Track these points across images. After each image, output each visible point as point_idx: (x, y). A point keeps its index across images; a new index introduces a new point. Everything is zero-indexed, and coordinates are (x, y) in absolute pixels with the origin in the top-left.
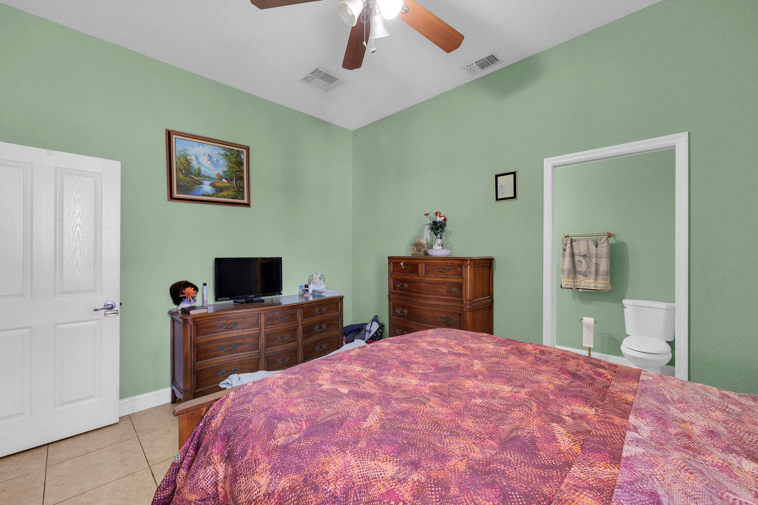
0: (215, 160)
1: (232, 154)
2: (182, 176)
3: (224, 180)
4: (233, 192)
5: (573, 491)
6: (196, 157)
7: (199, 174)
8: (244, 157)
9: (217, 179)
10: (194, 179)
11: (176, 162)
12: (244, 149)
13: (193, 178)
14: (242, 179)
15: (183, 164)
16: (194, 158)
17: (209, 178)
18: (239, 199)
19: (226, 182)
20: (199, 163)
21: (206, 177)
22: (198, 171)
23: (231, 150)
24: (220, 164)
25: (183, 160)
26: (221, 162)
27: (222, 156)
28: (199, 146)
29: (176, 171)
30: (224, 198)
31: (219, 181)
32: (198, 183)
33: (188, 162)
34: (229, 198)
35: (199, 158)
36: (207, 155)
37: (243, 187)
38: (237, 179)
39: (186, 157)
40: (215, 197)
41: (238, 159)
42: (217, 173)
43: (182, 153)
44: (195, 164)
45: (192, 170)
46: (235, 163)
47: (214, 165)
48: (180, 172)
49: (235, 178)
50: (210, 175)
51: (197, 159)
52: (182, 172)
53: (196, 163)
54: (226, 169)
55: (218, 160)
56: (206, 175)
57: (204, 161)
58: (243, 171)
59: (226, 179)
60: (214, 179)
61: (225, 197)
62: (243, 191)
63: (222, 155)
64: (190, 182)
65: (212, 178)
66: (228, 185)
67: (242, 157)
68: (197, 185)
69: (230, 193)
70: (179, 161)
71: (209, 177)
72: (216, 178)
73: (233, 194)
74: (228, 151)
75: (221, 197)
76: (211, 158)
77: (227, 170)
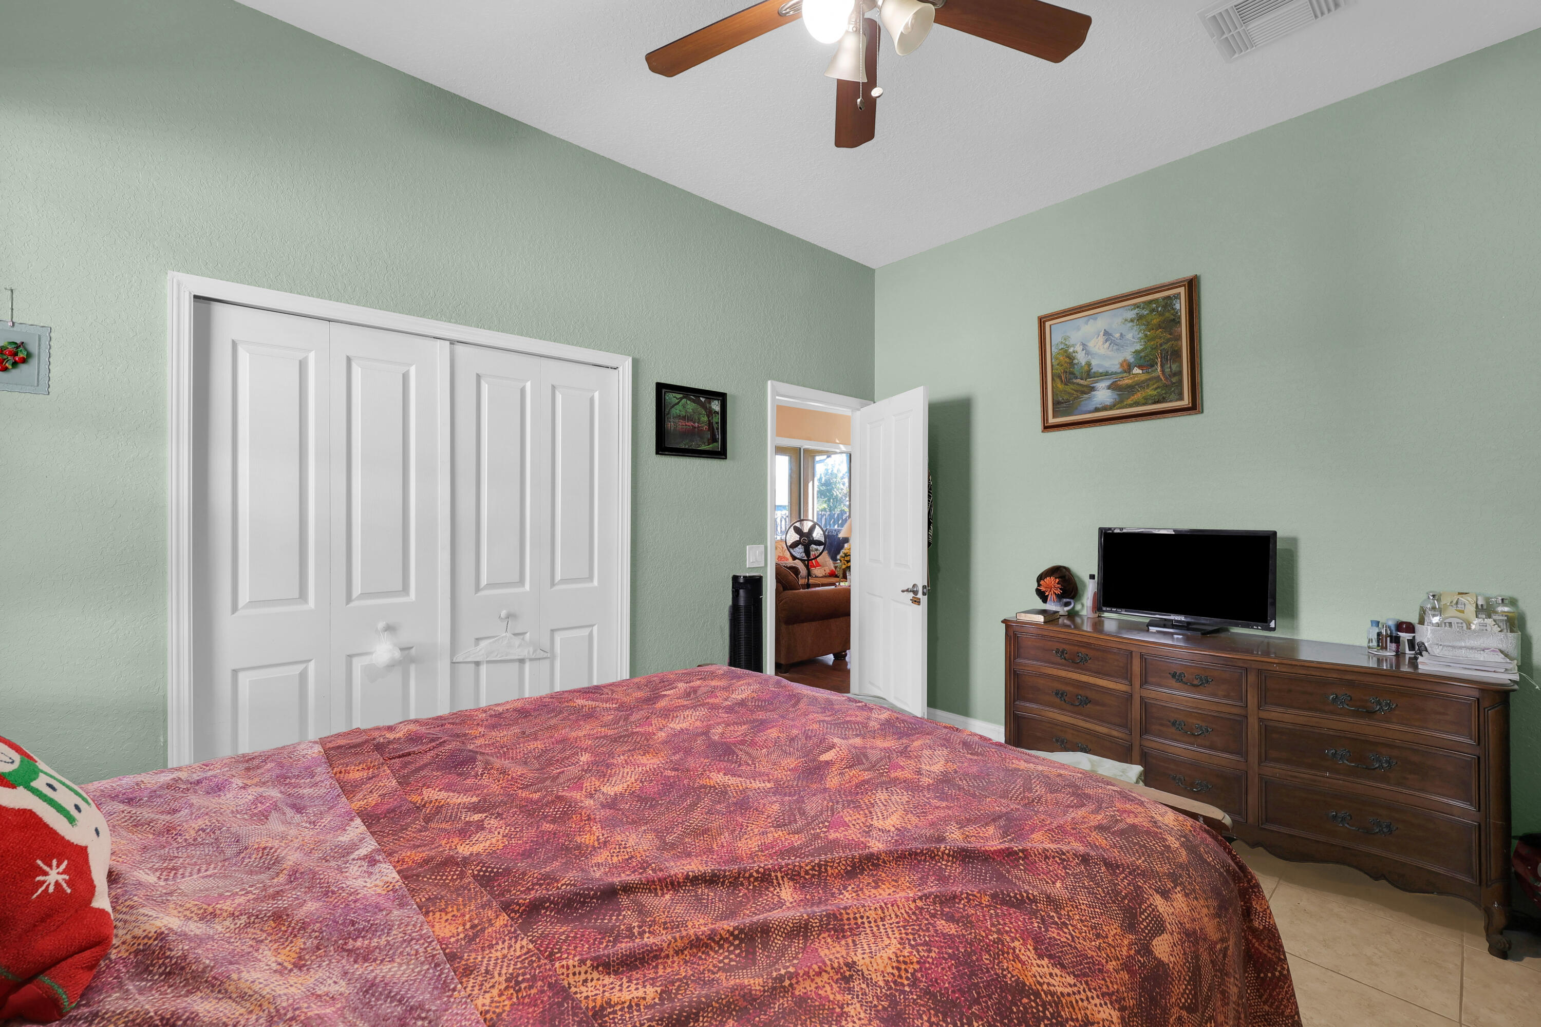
0: (1117, 335)
1: (1153, 310)
2: (1060, 386)
3: (1136, 371)
4: (1156, 389)
5: (476, 922)
6: (1084, 345)
7: (1088, 373)
8: (1181, 306)
9: (1121, 373)
10: (1081, 385)
11: (1052, 366)
12: (1180, 286)
13: (1078, 384)
14: (1177, 354)
15: (1062, 365)
16: (1079, 348)
17: (1106, 374)
18: (1171, 401)
19: (1141, 372)
20: (1088, 353)
21: (1101, 375)
22: (1086, 368)
23: (1151, 302)
24: (1128, 340)
25: (1061, 358)
26: (1129, 336)
27: (1131, 324)
28: (1087, 323)
29: (1053, 379)
30: (1137, 406)
31: (1125, 375)
32: (1086, 389)
33: (1070, 358)
34: (1144, 404)
35: (1089, 345)
36: (1102, 333)
37: (1180, 373)
38: (1164, 359)
39: (1066, 351)
40: (1117, 409)
41: (1167, 314)
42: (1121, 360)
43: (1062, 346)
44: (1081, 358)
45: (1076, 370)
46: (1160, 327)
47: (1115, 347)
48: (1058, 380)
49: (1161, 358)
50: (1107, 369)
51: (1084, 346)
52: (1061, 379)
53: (1084, 355)
54: (1139, 347)
55: (1124, 334)
56: (1101, 371)
57: (1098, 346)
58: (1179, 338)
59: (1140, 367)
60: (1116, 373)
61: (1137, 404)
62: (1181, 382)
63: (1132, 321)
64: (1073, 392)
65: (1112, 374)
66: (1144, 377)
67: (1177, 306)
68: (1086, 394)
69: (1150, 392)
70: (1057, 362)
71: (1107, 372)
72: (1120, 370)
73: (1155, 393)
74: (1143, 308)
75: (1131, 406)
76: (1111, 335)
77: (1142, 347)
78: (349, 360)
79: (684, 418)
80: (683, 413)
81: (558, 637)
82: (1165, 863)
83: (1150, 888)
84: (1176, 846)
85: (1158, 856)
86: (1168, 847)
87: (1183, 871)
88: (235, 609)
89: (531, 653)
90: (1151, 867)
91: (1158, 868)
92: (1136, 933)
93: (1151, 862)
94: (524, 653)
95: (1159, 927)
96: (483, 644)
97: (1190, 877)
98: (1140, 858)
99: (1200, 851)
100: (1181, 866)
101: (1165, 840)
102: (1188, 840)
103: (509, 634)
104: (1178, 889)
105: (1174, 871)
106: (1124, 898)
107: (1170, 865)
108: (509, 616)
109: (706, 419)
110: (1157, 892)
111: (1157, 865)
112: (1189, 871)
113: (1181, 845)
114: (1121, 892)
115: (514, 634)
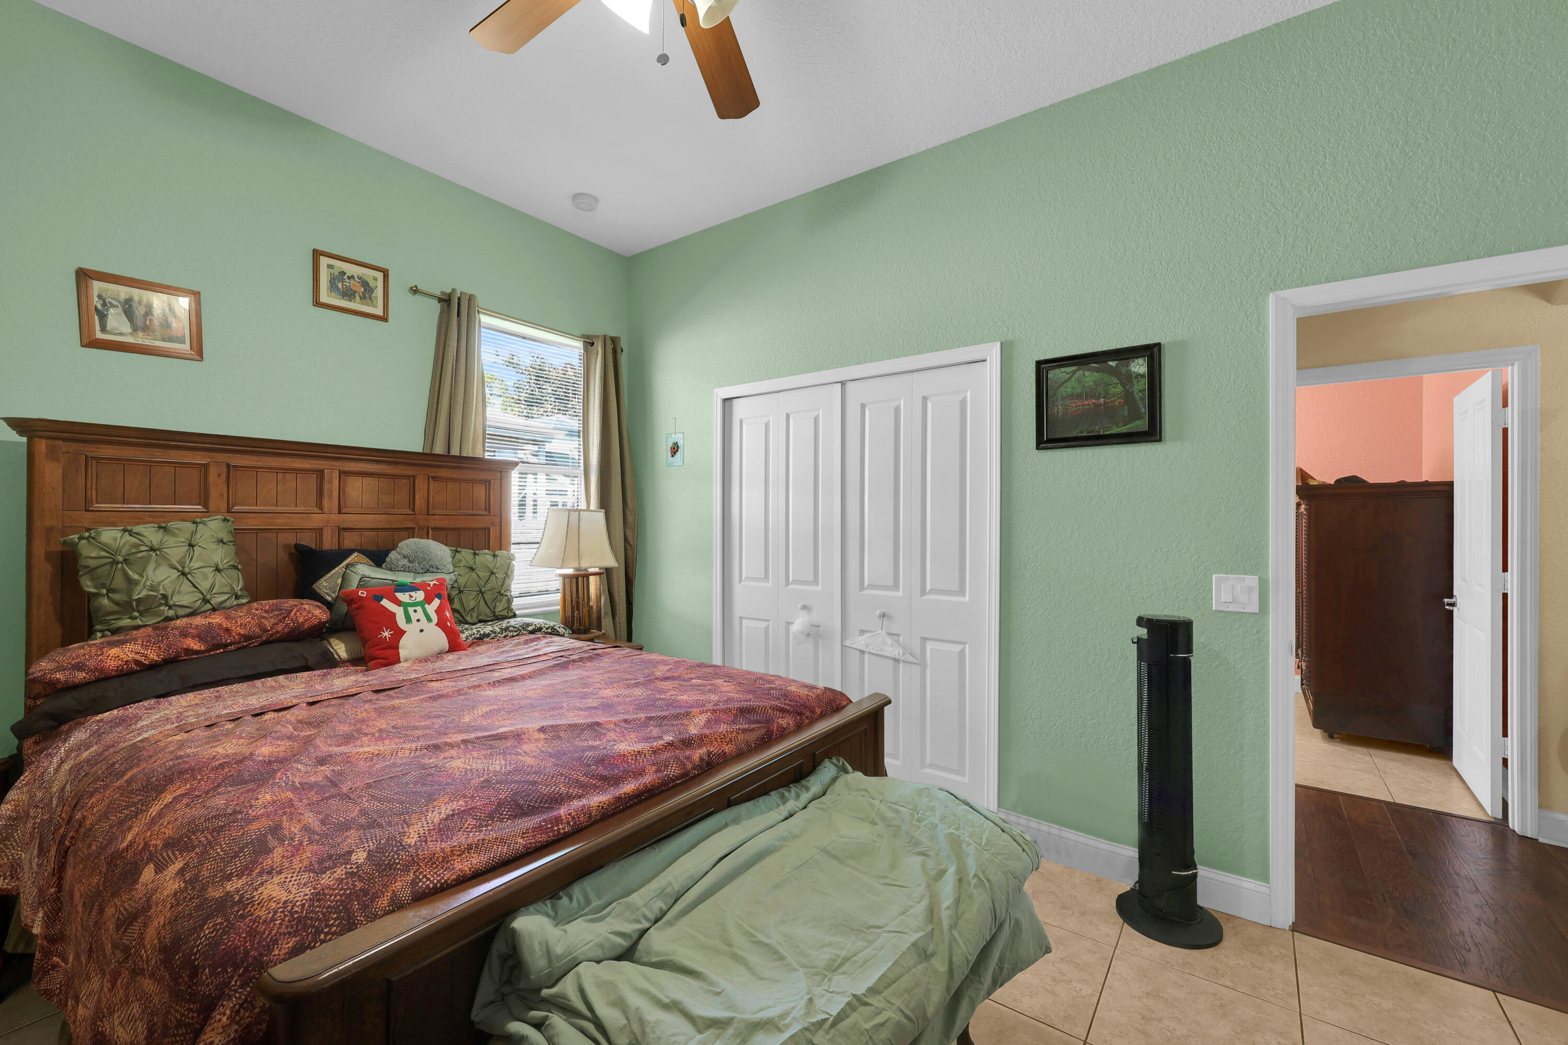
78: (788, 416)
79: (1079, 396)
80: (1079, 390)
81: (929, 646)
82: (210, 873)
83: (190, 858)
84: (228, 887)
85: (220, 866)
86: (229, 878)
87: (198, 891)
88: (741, 581)
89: (901, 654)
90: (210, 858)
91: (207, 865)
92: (162, 849)
93: (216, 860)
94: (896, 652)
95: (159, 869)
96: (867, 635)
97: (191, 899)
98: (222, 851)
99: (217, 915)
100: (204, 889)
101: (239, 876)
102: (234, 904)
103: (883, 633)
104: (183, 885)
105: (200, 881)
106: (189, 838)
107: (207, 878)
108: (883, 615)
109: (1119, 389)
110: (185, 864)
111: (211, 865)
112: (197, 898)
113: (228, 893)
114: (195, 835)
115: (889, 634)
